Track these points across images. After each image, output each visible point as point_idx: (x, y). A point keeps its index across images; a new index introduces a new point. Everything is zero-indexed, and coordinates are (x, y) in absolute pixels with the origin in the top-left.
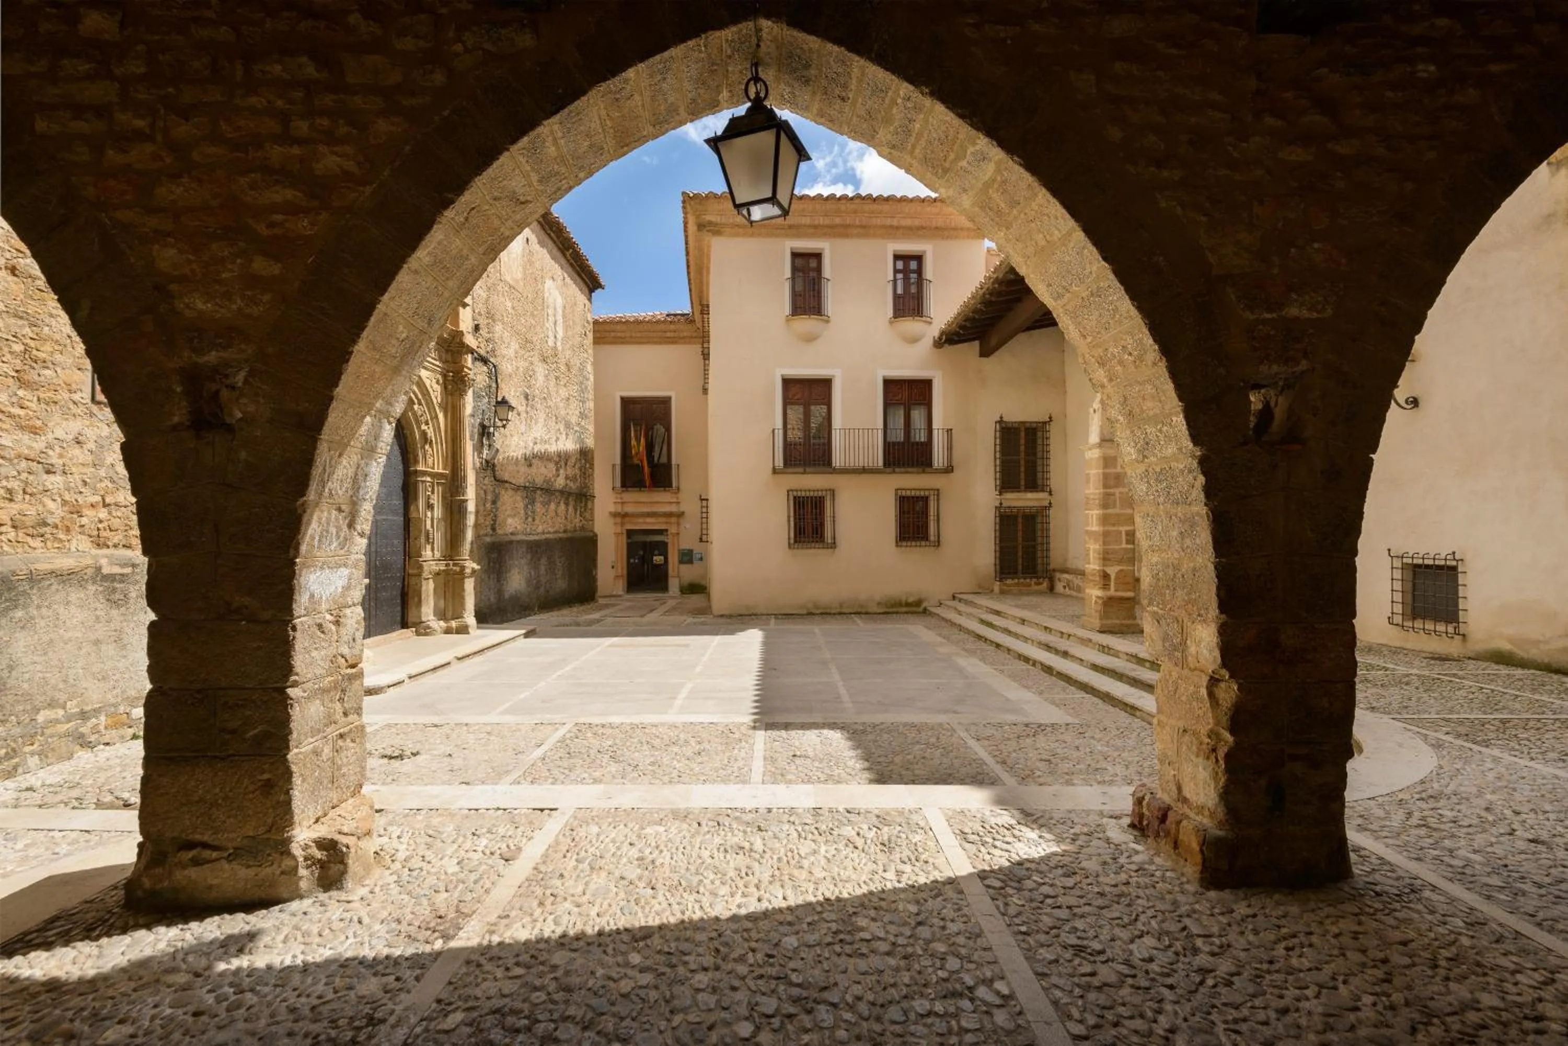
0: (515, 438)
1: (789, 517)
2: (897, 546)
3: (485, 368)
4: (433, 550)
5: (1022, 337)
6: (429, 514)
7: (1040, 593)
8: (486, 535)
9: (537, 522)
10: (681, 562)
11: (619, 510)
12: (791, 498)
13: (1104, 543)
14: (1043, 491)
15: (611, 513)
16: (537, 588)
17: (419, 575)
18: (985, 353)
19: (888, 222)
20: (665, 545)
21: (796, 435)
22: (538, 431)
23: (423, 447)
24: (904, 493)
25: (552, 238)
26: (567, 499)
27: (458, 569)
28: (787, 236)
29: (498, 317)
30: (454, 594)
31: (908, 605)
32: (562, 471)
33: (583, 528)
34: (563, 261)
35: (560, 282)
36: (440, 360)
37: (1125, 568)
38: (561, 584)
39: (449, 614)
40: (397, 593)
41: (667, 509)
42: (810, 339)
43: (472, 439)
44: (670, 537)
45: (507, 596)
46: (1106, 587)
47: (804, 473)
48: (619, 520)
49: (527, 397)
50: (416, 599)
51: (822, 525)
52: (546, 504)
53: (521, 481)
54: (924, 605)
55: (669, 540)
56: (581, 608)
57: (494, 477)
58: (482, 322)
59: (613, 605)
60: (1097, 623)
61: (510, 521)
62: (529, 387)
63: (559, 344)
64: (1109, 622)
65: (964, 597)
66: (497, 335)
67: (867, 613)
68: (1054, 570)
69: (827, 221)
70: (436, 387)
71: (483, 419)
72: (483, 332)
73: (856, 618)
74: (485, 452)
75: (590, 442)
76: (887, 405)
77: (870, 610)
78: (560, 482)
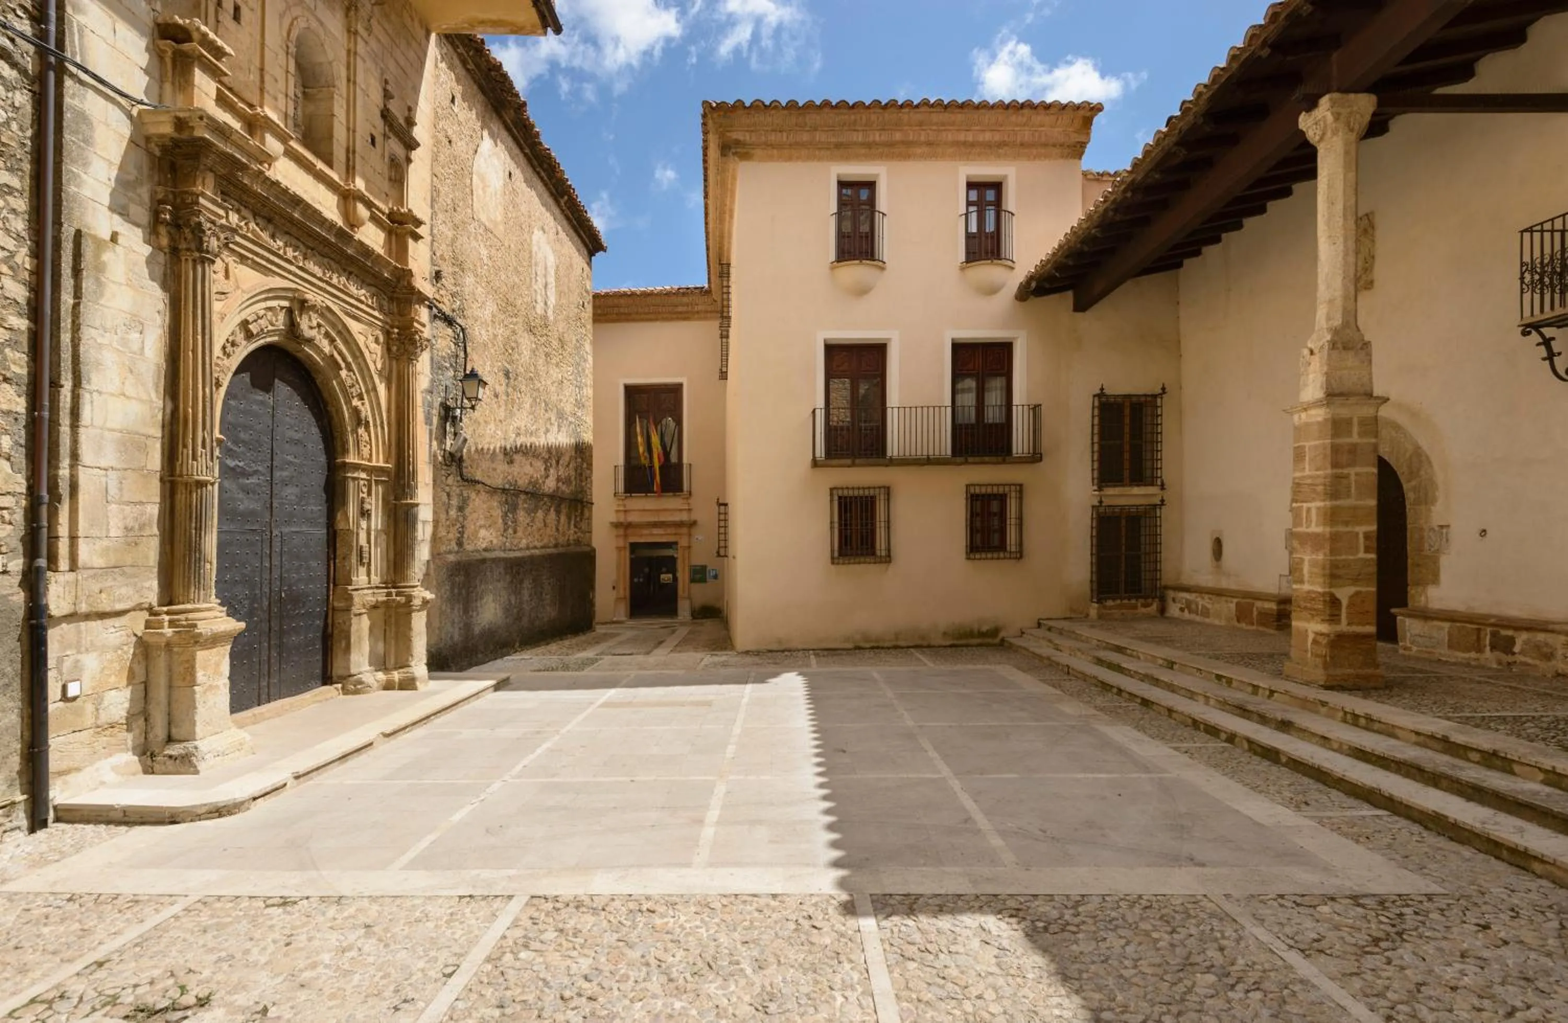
0: (492, 426)
1: (832, 522)
2: (968, 558)
3: (449, 331)
4: (369, 574)
5: (1128, 285)
6: (364, 524)
7: (1150, 618)
8: (450, 552)
9: (520, 534)
10: (693, 580)
11: (622, 520)
12: (836, 498)
13: (1332, 552)
14: (1152, 485)
15: (612, 523)
16: (519, 618)
17: (348, 610)
18: (1081, 306)
19: (962, 137)
20: (673, 560)
21: (842, 416)
22: (522, 420)
23: (355, 431)
24: (977, 491)
25: (542, 179)
26: (559, 506)
27: (402, 599)
28: (832, 158)
29: (468, 265)
30: (397, 633)
31: (982, 635)
32: (552, 471)
33: (578, 542)
34: (557, 211)
35: (552, 235)
36: (381, 310)
37: (1363, 589)
38: (550, 612)
39: (392, 661)
40: (315, 635)
41: (677, 518)
42: (862, 291)
43: (428, 421)
44: (680, 551)
45: (477, 630)
46: (1334, 618)
47: (853, 465)
48: (621, 532)
49: (507, 374)
50: (343, 644)
51: (873, 532)
52: (531, 511)
53: (498, 482)
54: (1002, 634)
55: (679, 555)
56: (574, 640)
57: (461, 475)
58: (447, 269)
59: (613, 636)
60: (1319, 675)
61: (483, 533)
62: (511, 362)
63: (550, 313)
64: (1339, 672)
65: (1051, 623)
66: (467, 290)
67: (929, 646)
68: (1166, 588)
69: (885, 137)
70: (373, 346)
71: (447, 399)
72: (447, 281)
73: (917, 654)
74: (449, 442)
75: (588, 437)
76: (956, 376)
77: (933, 643)
78: (550, 485)
